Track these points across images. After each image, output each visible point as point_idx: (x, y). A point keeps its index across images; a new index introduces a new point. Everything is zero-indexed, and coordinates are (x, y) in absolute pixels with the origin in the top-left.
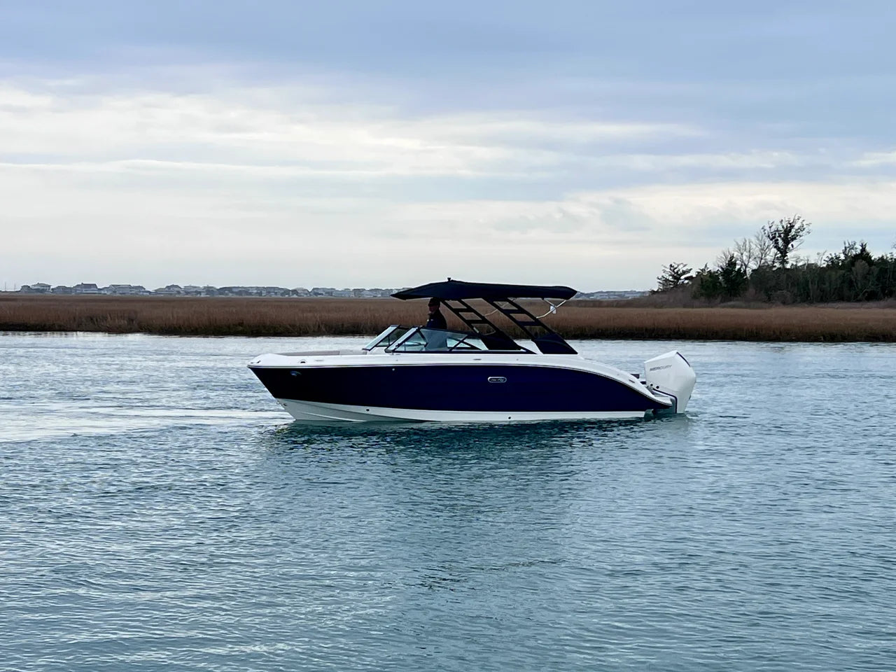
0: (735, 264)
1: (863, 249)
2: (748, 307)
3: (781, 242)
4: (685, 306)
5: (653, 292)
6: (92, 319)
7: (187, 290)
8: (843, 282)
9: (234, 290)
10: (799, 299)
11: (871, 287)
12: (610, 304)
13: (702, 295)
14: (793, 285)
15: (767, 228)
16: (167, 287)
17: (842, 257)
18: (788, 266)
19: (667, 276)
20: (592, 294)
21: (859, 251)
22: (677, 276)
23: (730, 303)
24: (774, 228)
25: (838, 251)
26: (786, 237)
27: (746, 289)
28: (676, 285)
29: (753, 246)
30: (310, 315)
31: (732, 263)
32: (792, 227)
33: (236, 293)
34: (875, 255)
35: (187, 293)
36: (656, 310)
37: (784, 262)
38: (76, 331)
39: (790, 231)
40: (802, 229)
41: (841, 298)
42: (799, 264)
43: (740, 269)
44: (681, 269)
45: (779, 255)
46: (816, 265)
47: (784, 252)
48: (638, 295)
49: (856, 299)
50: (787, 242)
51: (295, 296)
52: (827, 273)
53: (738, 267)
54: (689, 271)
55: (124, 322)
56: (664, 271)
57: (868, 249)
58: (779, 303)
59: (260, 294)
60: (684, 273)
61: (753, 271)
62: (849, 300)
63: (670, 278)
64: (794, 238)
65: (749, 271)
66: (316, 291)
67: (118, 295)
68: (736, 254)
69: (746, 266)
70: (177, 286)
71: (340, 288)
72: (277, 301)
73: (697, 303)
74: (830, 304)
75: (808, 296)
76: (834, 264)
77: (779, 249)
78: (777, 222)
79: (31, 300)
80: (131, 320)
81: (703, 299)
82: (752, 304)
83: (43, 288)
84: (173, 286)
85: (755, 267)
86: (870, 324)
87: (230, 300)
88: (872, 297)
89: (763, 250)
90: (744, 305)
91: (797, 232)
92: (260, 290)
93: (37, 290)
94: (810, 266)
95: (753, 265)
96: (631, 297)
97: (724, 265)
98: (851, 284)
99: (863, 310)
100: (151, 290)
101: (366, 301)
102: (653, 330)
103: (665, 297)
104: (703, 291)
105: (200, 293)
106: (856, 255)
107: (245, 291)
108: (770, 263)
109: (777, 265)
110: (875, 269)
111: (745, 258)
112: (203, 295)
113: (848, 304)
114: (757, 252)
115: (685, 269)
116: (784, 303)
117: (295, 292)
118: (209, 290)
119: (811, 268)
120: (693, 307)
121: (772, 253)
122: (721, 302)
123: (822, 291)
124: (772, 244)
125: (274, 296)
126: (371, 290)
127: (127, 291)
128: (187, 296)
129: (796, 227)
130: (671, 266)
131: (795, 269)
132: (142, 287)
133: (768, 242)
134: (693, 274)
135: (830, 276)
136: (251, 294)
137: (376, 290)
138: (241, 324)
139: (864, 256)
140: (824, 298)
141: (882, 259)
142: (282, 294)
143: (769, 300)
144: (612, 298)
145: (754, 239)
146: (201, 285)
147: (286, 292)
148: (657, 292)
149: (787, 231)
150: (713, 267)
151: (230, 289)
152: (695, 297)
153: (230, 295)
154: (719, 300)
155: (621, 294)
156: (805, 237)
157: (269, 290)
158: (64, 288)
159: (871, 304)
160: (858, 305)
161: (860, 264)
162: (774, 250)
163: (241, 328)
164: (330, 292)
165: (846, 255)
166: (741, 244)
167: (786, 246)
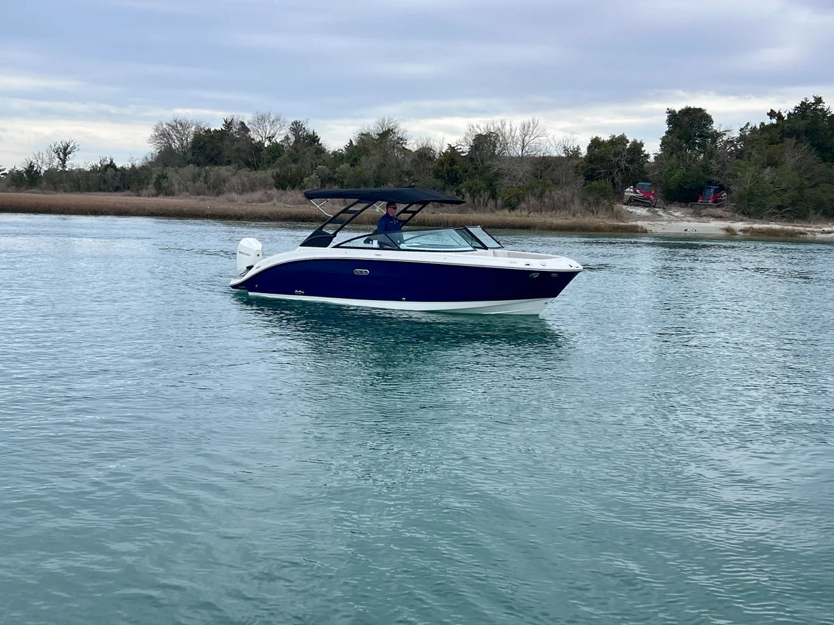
0: (33, 167)
1: (112, 162)
2: (41, 193)
3: (61, 154)
4: (2, 191)
8: (101, 180)
10: (74, 189)
11: (116, 184)
13: (13, 185)
14: (70, 180)
15: (53, 146)
17: (99, 165)
18: (67, 169)
21: (109, 163)
23: (31, 190)
24: (57, 146)
26: (64, 152)
27: (41, 183)
29: (45, 156)
31: (31, 166)
32: (68, 146)
34: (119, 165)
37: (64, 167)
39: (67, 148)
40: (74, 147)
41: (100, 190)
42: (73, 169)
43: (36, 170)
45: (61, 162)
46: (84, 170)
47: (64, 161)
49: (108, 190)
50: (65, 155)
52: (91, 174)
53: (35, 169)
54: (4, 170)
57: (114, 162)
58: (62, 191)
61: (45, 171)
62: (104, 191)
64: (69, 153)
65: (42, 172)
68: (34, 161)
69: (41, 168)
73: (10, 190)
74: (93, 193)
75: (80, 187)
76: (94, 170)
77: (60, 159)
78: (59, 142)
81: (13, 187)
82: (45, 191)
85: (46, 169)
86: (117, 205)
88: (117, 189)
89: (51, 159)
90: (40, 191)
91: (71, 149)
94: (80, 170)
95: (45, 168)
97: (26, 167)
98: (105, 182)
99: (112, 197)
104: (13, 182)
106: (108, 165)
108: (56, 167)
109: (60, 168)
110: (119, 174)
111: (39, 163)
113: (104, 193)
114: (47, 159)
116: (65, 191)
120: (7, 192)
121: (56, 162)
122: (26, 189)
123: (88, 185)
124: (56, 155)
129: (71, 146)
131: (71, 171)
133: (54, 154)
134: (7, 171)
135: (92, 176)
139: (112, 165)
140: (89, 189)
141: (123, 168)
143: (56, 189)
145: (44, 152)
149: (65, 149)
150: (20, 168)
152: (8, 186)
154: (24, 188)
156: (76, 153)
159: (119, 193)
160: (110, 194)
161: (110, 170)
162: (58, 159)
165: (101, 165)
166: (36, 154)
167: (65, 158)
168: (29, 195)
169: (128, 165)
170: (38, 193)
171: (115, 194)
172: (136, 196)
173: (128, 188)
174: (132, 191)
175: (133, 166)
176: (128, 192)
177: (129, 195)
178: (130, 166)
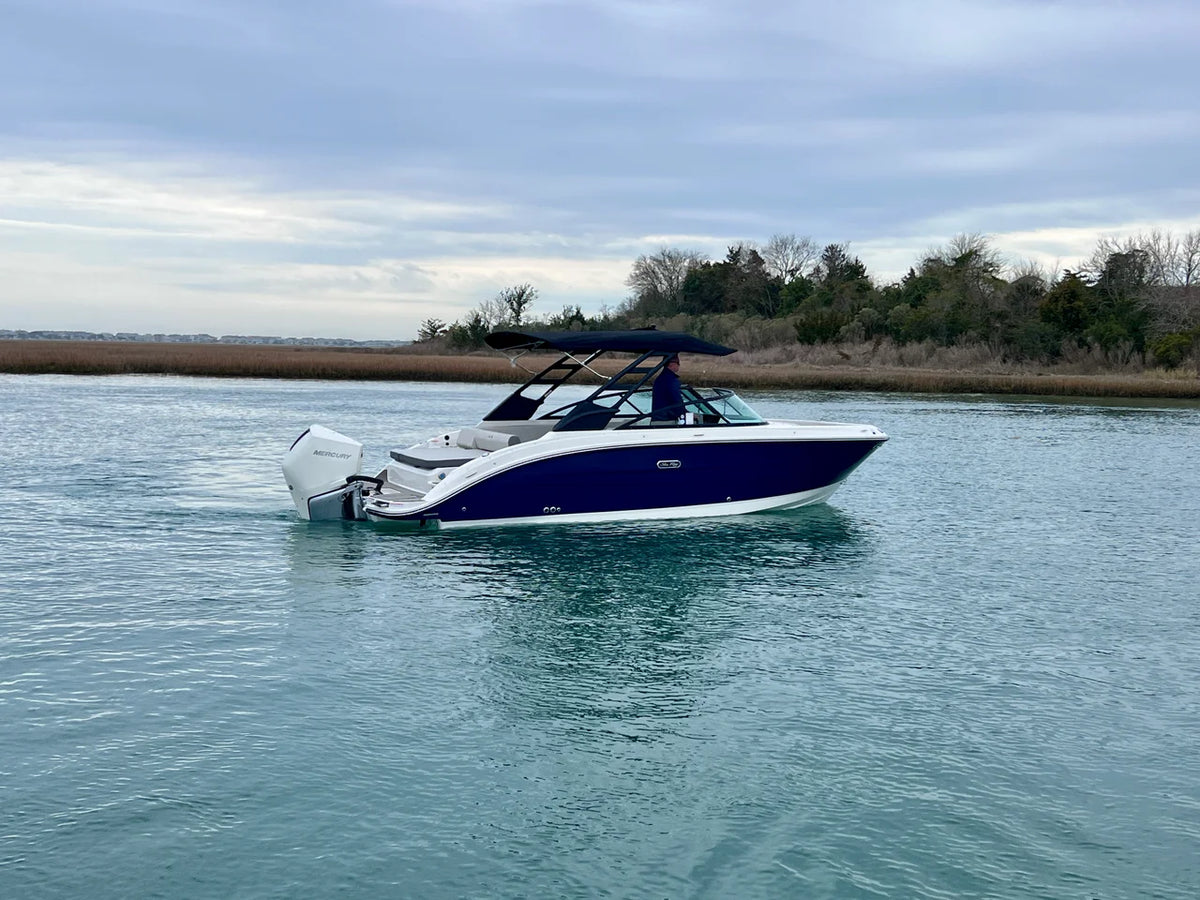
0: (480, 321)
1: (578, 312)
2: (490, 356)
3: (515, 304)
4: (440, 354)
5: (415, 342)
12: (380, 351)
13: (454, 345)
15: (505, 293)
17: (562, 318)
18: (521, 324)
19: (425, 329)
20: (364, 343)
21: (575, 314)
22: (434, 330)
23: (475, 353)
24: (510, 293)
25: (559, 313)
26: (519, 300)
28: (433, 337)
29: (494, 307)
30: (116, 356)
31: (477, 321)
32: (524, 292)
33: (46, 337)
34: (587, 317)
36: (420, 357)
37: (518, 320)
39: (522, 296)
40: (531, 294)
42: (530, 322)
43: (484, 325)
44: (437, 323)
45: (514, 315)
46: (542, 323)
47: (518, 314)
48: (401, 345)
50: (520, 304)
51: (100, 340)
52: (552, 330)
53: (482, 323)
54: (443, 326)
56: (424, 325)
57: (581, 312)
59: (69, 338)
60: (439, 327)
61: (494, 327)
63: (428, 331)
64: (525, 302)
65: (491, 327)
66: (120, 336)
68: (480, 313)
69: (489, 323)
72: (85, 343)
73: (450, 352)
76: (556, 323)
77: (514, 310)
78: (512, 289)
81: (455, 348)
85: (496, 324)
89: (502, 311)
90: (487, 354)
91: (528, 297)
92: (68, 335)
94: (537, 324)
95: (494, 322)
96: (396, 346)
97: (471, 322)
101: (166, 345)
102: (416, 373)
103: (424, 346)
104: (455, 342)
105: (12, 336)
106: (573, 316)
107: (55, 335)
108: (507, 321)
109: (513, 323)
110: (587, 327)
111: (487, 316)
112: (15, 338)
114: (497, 312)
115: (440, 324)
117: (101, 336)
118: (21, 334)
119: (539, 326)
120: (447, 355)
121: (509, 313)
122: (470, 350)
124: (508, 305)
125: (81, 340)
129: (527, 292)
130: (429, 321)
131: (527, 326)
133: (505, 304)
134: (447, 328)
135: (553, 332)
136: (60, 337)
138: (53, 364)
139: (579, 317)
141: (592, 320)
142: (89, 338)
144: (380, 346)
145: (494, 302)
147: (94, 336)
148: (418, 342)
149: (520, 296)
150: (463, 323)
151: (40, 333)
152: (449, 347)
153: (41, 339)
154: (467, 350)
155: (388, 344)
156: (533, 301)
161: (575, 323)
162: (510, 311)
163: (52, 367)
164: (133, 337)
165: (565, 316)
166: (484, 304)
167: (520, 308)
168: (470, 358)
169: (598, 316)
170: (485, 356)
175: (606, 317)
178: (602, 317)
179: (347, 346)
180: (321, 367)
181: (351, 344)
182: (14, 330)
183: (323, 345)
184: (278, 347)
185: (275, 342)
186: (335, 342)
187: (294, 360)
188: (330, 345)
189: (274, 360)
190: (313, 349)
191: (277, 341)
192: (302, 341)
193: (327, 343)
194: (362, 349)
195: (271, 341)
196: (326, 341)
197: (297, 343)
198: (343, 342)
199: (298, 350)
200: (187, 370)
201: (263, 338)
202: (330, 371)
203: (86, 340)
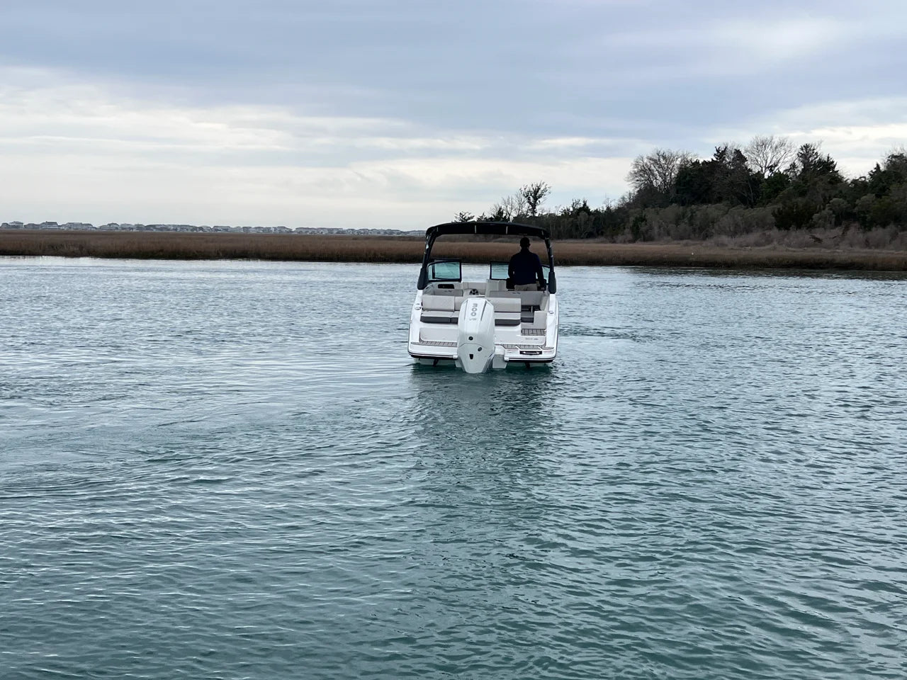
0: (502, 213)
1: (585, 204)
2: (510, 242)
3: (532, 199)
4: (470, 241)
6: (53, 247)
7: (123, 227)
8: (572, 226)
9: (157, 227)
11: (589, 229)
15: (523, 189)
16: (110, 225)
17: (571, 209)
18: (537, 215)
19: (458, 221)
20: (408, 232)
21: (582, 206)
22: (464, 221)
23: (500, 239)
24: (527, 189)
26: (535, 196)
29: (514, 201)
30: (211, 244)
31: (500, 213)
32: (539, 189)
33: (159, 229)
34: (592, 209)
35: (123, 229)
36: (451, 244)
37: (534, 212)
38: (42, 255)
39: (538, 191)
40: (545, 190)
41: (571, 237)
42: (544, 214)
43: (505, 217)
44: (467, 216)
45: (531, 208)
46: (554, 214)
47: (534, 206)
49: (580, 237)
50: (536, 199)
51: (201, 231)
52: (562, 220)
53: (504, 215)
54: (472, 218)
55: (76, 249)
56: (456, 218)
57: (587, 204)
59: (176, 230)
60: (469, 218)
61: (514, 218)
62: (576, 238)
63: (460, 222)
64: (540, 197)
65: (511, 218)
66: (216, 228)
67: (72, 230)
68: (503, 207)
69: (510, 215)
70: (116, 224)
71: (233, 226)
73: (478, 239)
74: (563, 241)
76: (566, 214)
77: (530, 203)
78: (530, 185)
79: (9, 233)
80: (81, 248)
81: (482, 236)
82: (514, 240)
83: (17, 225)
84: (113, 224)
85: (515, 215)
86: (589, 254)
87: (155, 234)
88: (590, 235)
89: (521, 205)
90: (509, 240)
91: (542, 192)
92: (176, 227)
93: (14, 226)
94: (550, 215)
95: (514, 214)
97: (495, 214)
98: (577, 228)
99: (584, 245)
100: (97, 227)
105: (132, 229)
106: (580, 208)
108: (525, 213)
109: (530, 214)
110: (593, 218)
111: (508, 209)
112: (134, 231)
113: (576, 241)
114: (517, 206)
115: (470, 216)
117: (201, 228)
118: (139, 227)
119: (552, 216)
120: (476, 241)
121: (526, 206)
122: (494, 238)
123: (559, 232)
124: (526, 200)
125: (185, 231)
126: (256, 228)
127: (79, 227)
128: (124, 231)
129: (542, 189)
130: (461, 214)
131: (541, 217)
132: (90, 225)
133: (524, 199)
134: (475, 219)
135: (564, 222)
136: (169, 230)
137: (259, 228)
138: (162, 251)
139: (585, 208)
140: (560, 236)
141: (596, 211)
142: (192, 230)
145: (514, 197)
146: (133, 223)
147: (195, 228)
149: (536, 192)
150: (488, 215)
151: (154, 226)
153: (155, 230)
154: (492, 237)
156: (547, 196)
157: (182, 227)
158: (33, 225)
159: (591, 240)
160: (581, 241)
161: (583, 213)
162: (528, 204)
163: (161, 254)
164: (226, 229)
165: (574, 208)
166: (506, 200)
167: (535, 202)
168: (496, 244)
169: (602, 207)
170: (507, 242)
171: (587, 241)
172: (610, 242)
173: (602, 234)
174: (606, 236)
175: (608, 208)
176: (602, 238)
177: (602, 242)
178: (605, 209)
179: (395, 235)
180: (372, 252)
181: (398, 233)
182: (133, 224)
183: (376, 234)
184: (340, 236)
185: (338, 233)
186: (385, 232)
187: (351, 246)
188: (382, 234)
189: (335, 247)
190: (367, 238)
191: (340, 231)
192: (359, 232)
193: (379, 233)
194: (407, 237)
195: (335, 232)
196: (379, 232)
197: (356, 233)
198: (392, 232)
199: (355, 239)
200: (267, 255)
201: (329, 230)
202: (380, 256)
203: (189, 231)
